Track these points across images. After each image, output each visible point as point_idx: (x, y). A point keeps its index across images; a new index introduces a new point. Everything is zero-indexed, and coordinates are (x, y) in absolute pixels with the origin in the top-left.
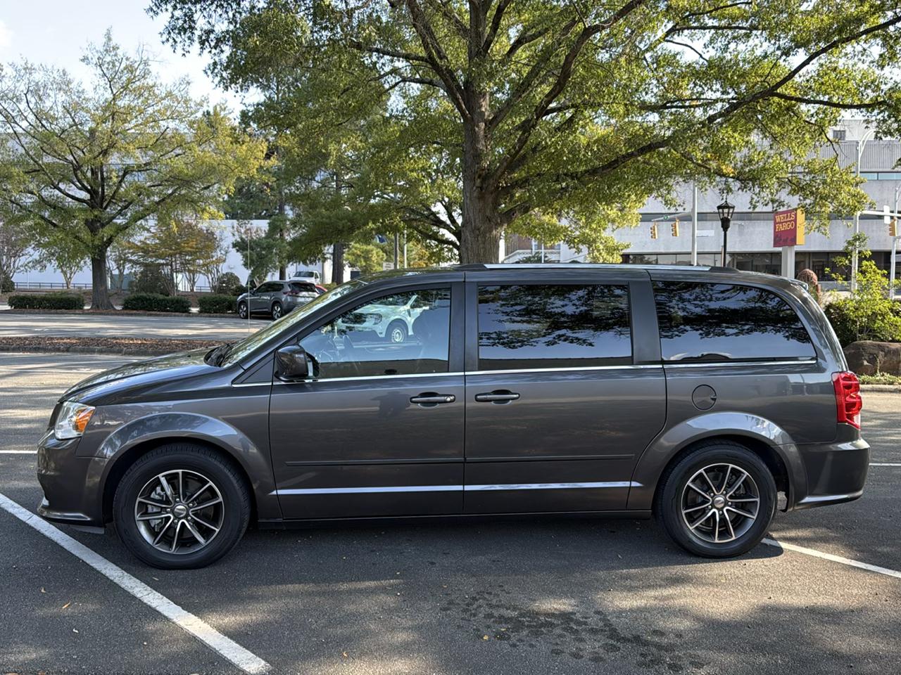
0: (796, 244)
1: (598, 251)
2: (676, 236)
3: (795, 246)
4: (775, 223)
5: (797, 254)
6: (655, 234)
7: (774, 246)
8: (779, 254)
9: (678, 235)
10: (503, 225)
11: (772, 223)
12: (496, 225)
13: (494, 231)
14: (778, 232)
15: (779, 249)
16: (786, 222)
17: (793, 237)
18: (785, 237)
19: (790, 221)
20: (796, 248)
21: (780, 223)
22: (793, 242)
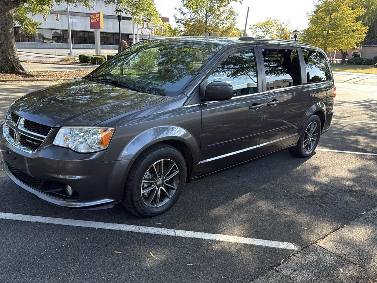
0: (100, 28)
1: (27, 25)
2: (58, 20)
3: (100, 29)
4: (90, 18)
5: (101, 33)
6: (45, 19)
7: (91, 29)
8: (93, 32)
9: (59, 20)
10: (14, 8)
11: (89, 18)
12: (11, 7)
13: (10, 11)
14: (92, 22)
15: (93, 30)
16: (95, 18)
17: (99, 25)
18: (96, 25)
19: (97, 18)
20: (101, 30)
21: (93, 18)
22: (99, 27)
